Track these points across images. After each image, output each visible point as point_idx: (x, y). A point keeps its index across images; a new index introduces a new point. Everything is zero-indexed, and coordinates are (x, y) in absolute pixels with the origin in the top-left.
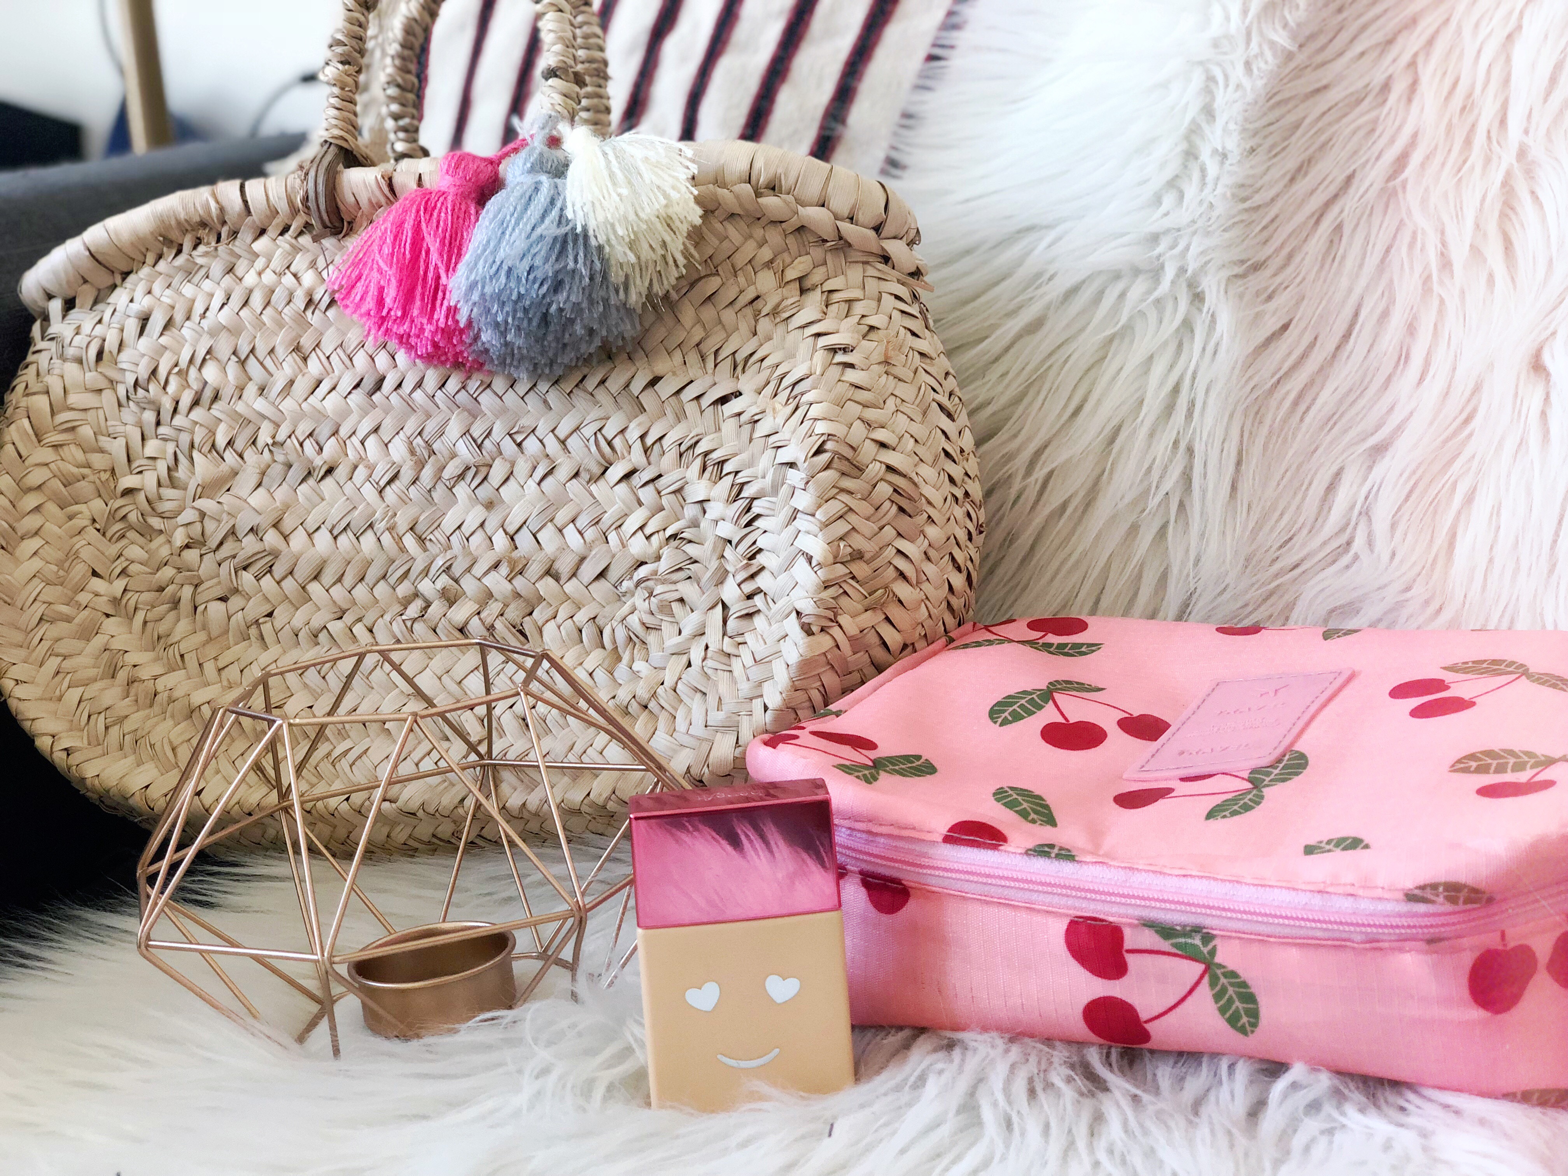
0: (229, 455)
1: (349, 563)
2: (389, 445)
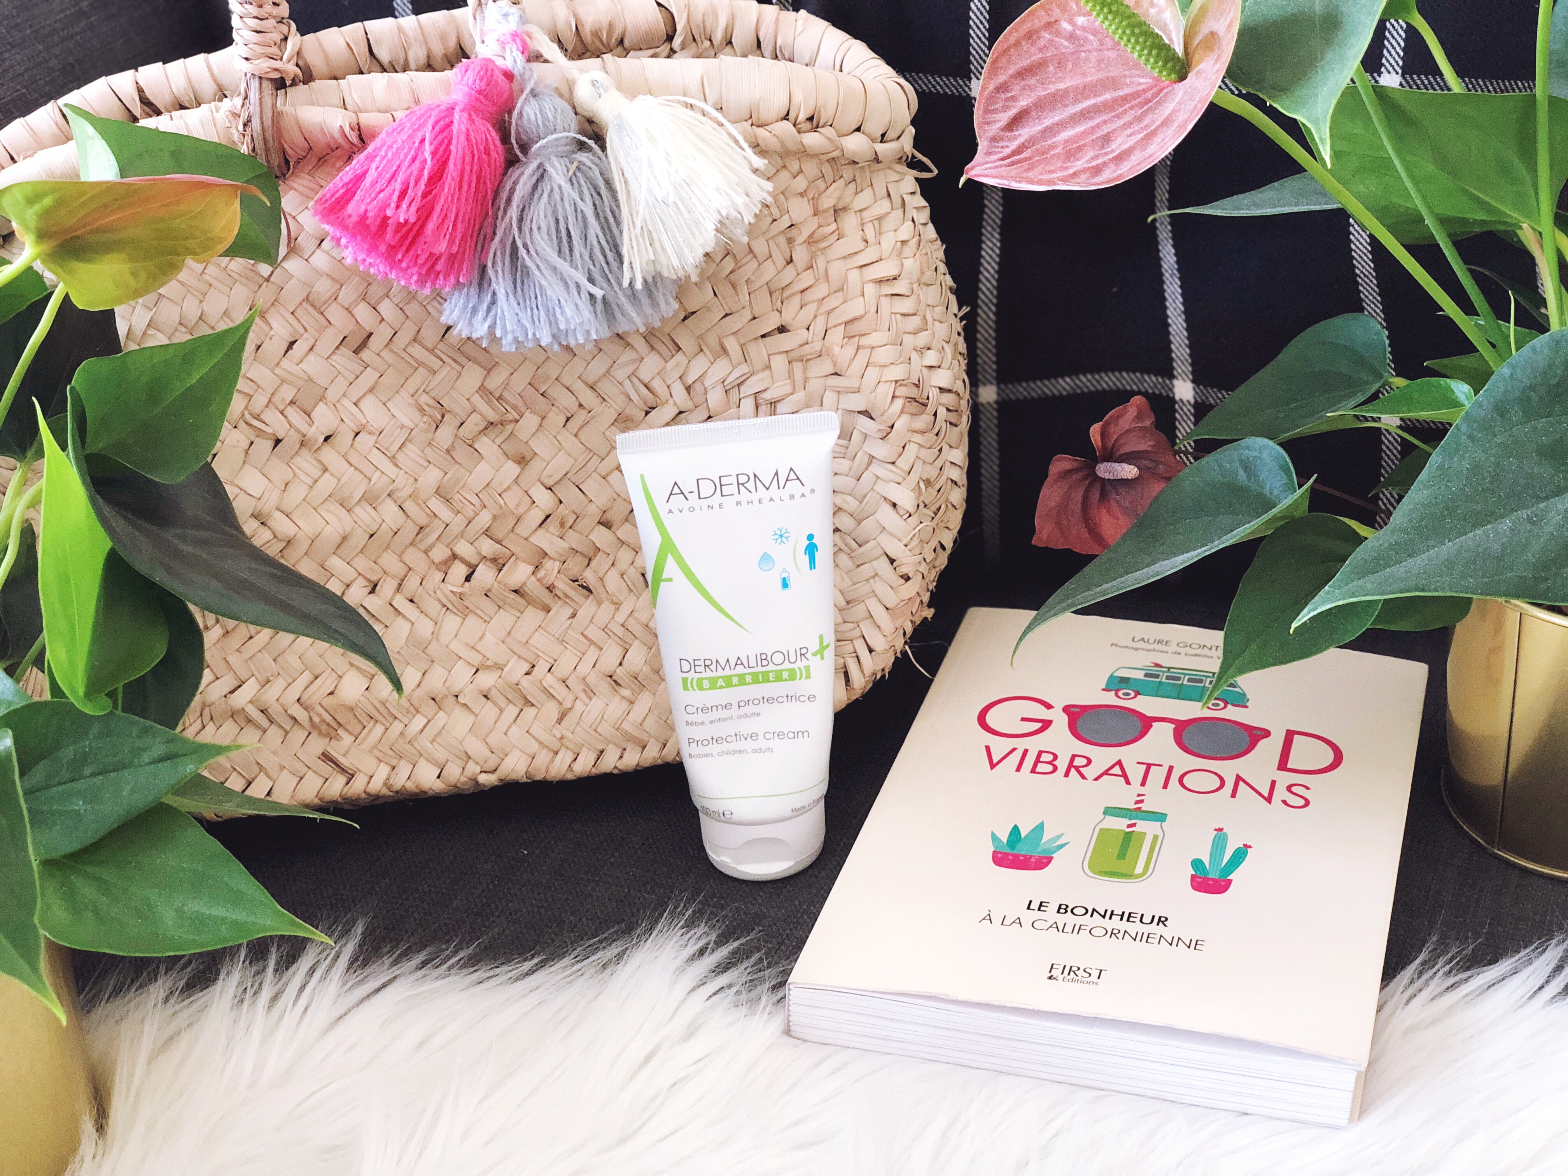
1: (372, 536)
2: (390, 405)
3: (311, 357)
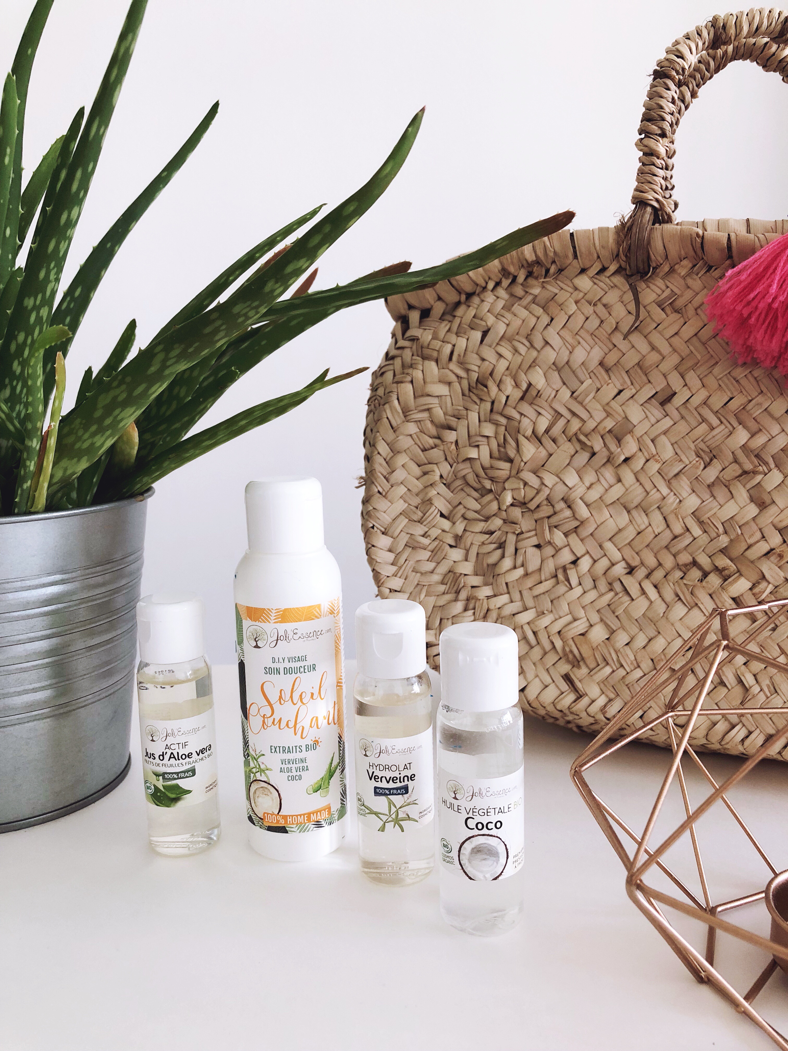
0: (546, 440)
1: (639, 533)
2: (675, 446)
3: (631, 402)
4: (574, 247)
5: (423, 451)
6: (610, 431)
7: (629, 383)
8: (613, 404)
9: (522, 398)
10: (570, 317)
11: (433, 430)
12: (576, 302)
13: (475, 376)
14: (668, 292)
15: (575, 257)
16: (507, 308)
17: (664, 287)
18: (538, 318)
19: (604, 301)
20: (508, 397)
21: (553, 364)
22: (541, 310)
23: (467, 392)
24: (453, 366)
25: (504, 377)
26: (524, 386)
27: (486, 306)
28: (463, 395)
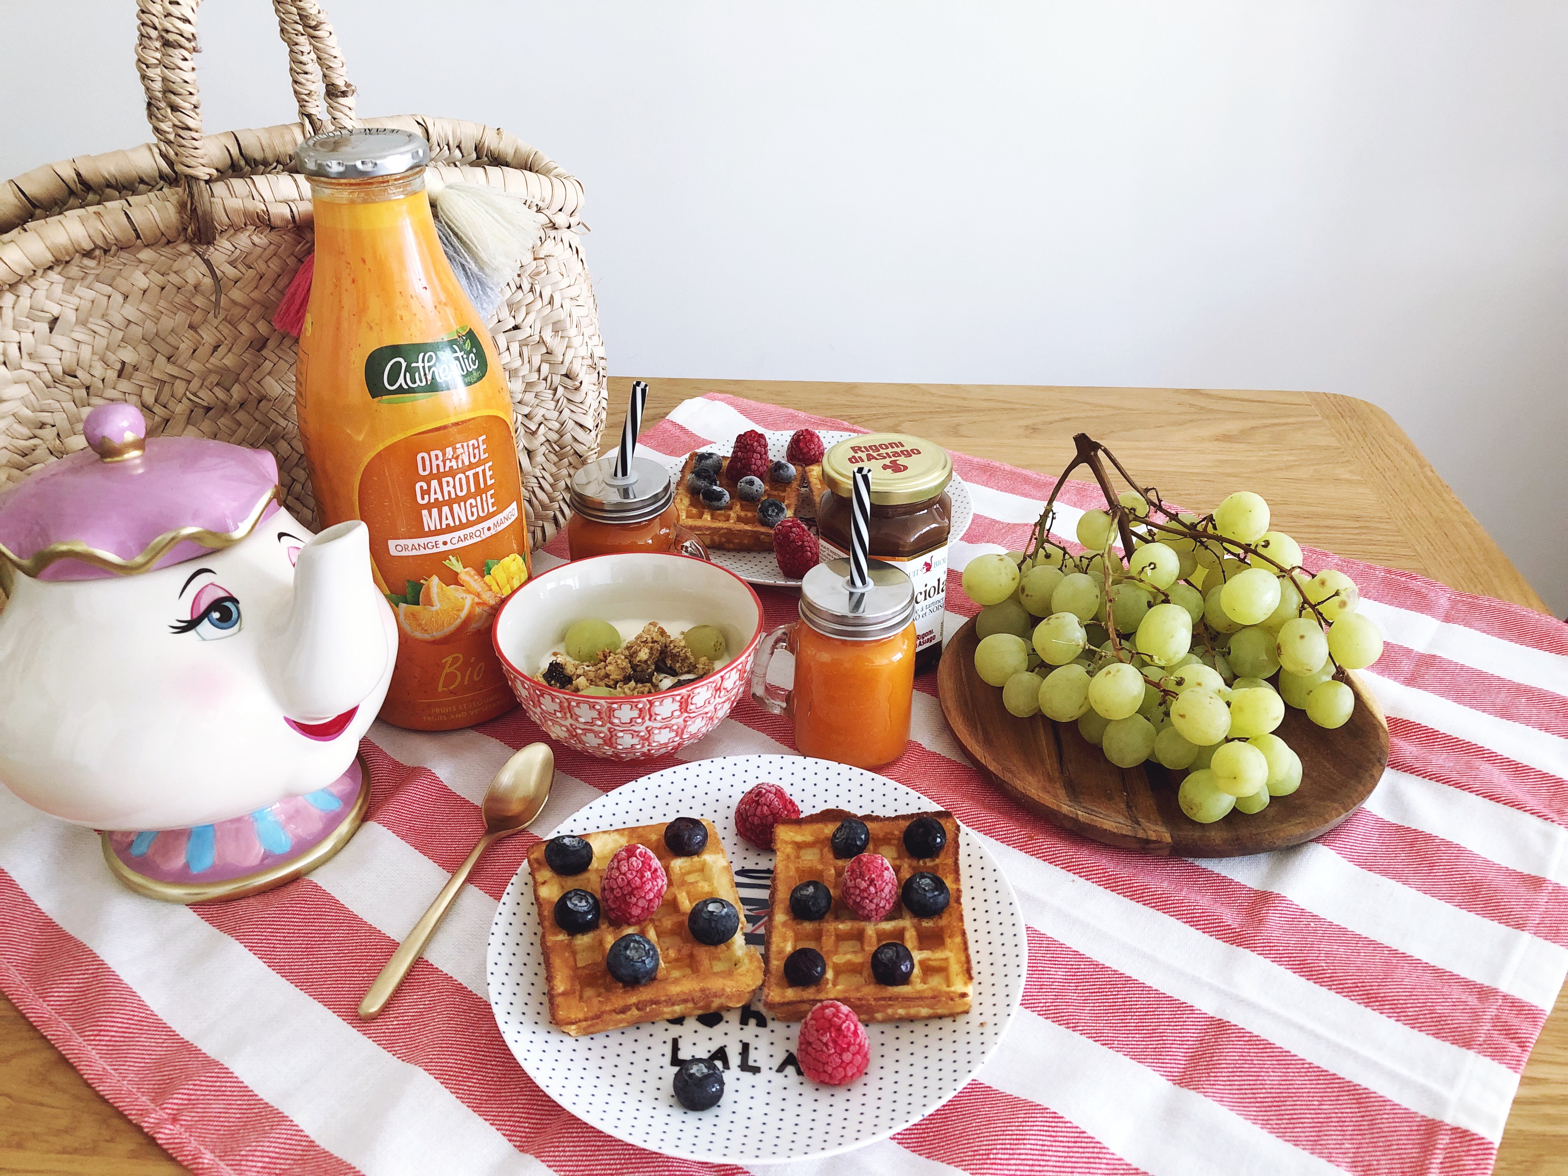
0: (158, 409)
2: (280, 382)
3: (230, 354)
4: (135, 230)
5: (23, 457)
6: (217, 384)
7: (223, 339)
8: (212, 360)
9: (119, 376)
10: (145, 291)
11: (26, 432)
12: (145, 274)
13: (59, 370)
14: (238, 251)
15: (138, 237)
16: (69, 290)
17: (233, 249)
18: (109, 297)
19: (175, 268)
20: (103, 380)
21: (143, 338)
22: (110, 289)
23: (52, 384)
24: (27, 364)
25: (93, 363)
26: (118, 366)
27: (41, 294)
28: (48, 387)
